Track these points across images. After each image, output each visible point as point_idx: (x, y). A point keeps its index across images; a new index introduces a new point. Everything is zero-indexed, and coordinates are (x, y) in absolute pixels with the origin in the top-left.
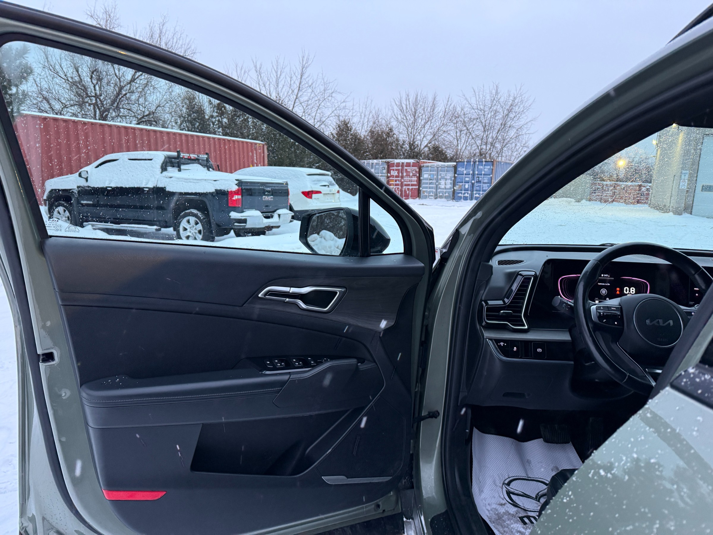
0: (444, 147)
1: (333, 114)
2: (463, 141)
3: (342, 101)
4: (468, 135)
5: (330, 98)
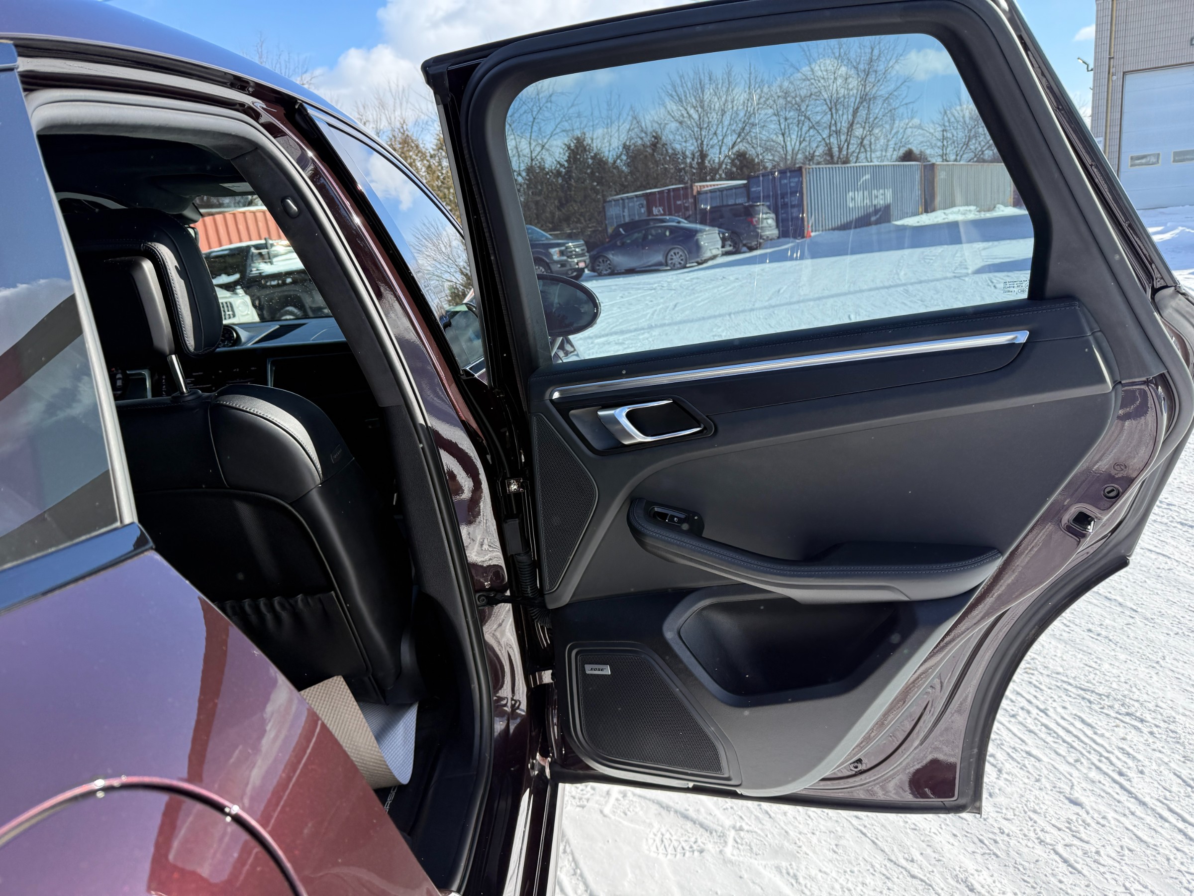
1: (558, 130)
3: (570, 105)
5: (549, 105)
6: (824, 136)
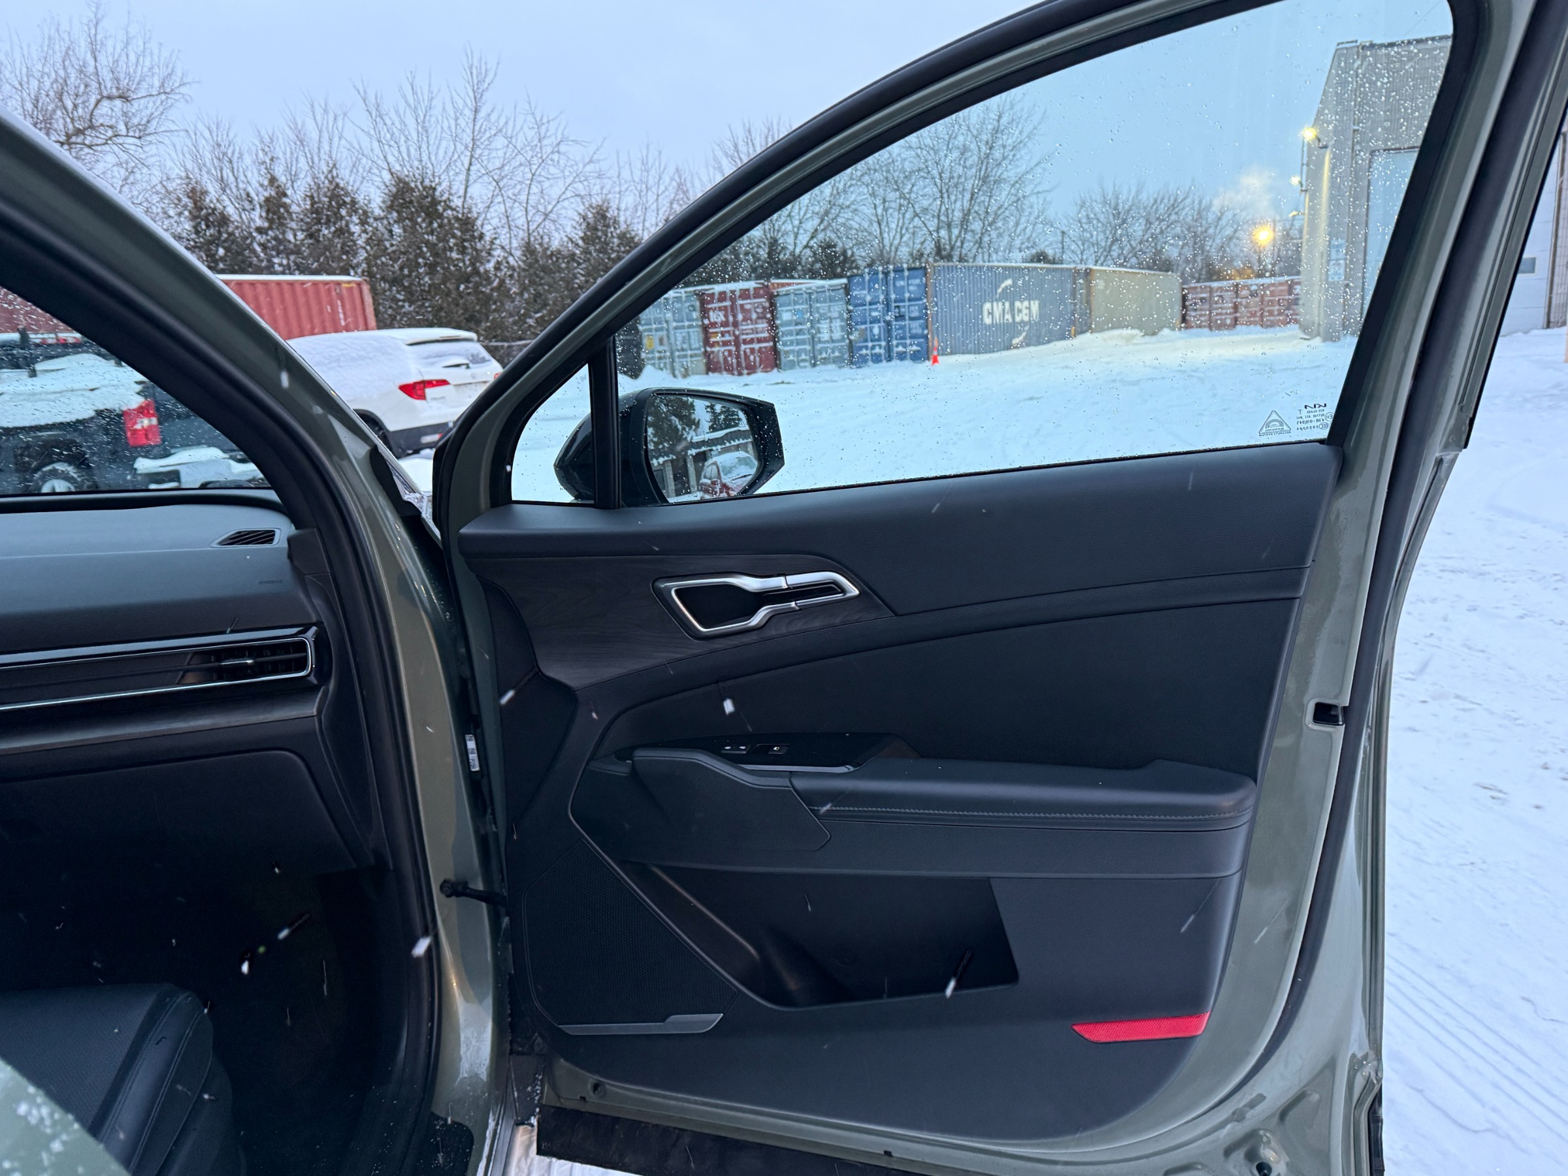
0: (847, 244)
1: (568, 194)
3: (587, 160)
5: (556, 157)
6: (931, 229)
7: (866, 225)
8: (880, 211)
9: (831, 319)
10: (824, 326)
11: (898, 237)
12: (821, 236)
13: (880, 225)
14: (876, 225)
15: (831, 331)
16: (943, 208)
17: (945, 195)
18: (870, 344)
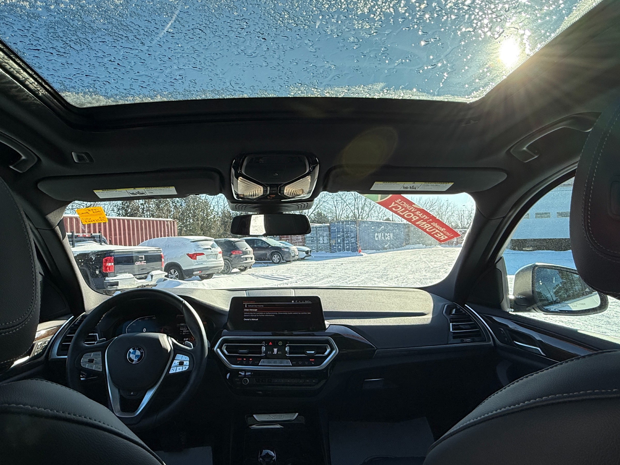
0: (325, 213)
2: (340, 208)
4: (343, 203)
6: (352, 209)
7: (331, 207)
8: (335, 203)
9: (323, 236)
10: (321, 239)
11: (342, 211)
12: (317, 210)
13: (335, 207)
14: (334, 208)
15: (324, 240)
16: (356, 203)
17: (356, 199)
18: (337, 245)
